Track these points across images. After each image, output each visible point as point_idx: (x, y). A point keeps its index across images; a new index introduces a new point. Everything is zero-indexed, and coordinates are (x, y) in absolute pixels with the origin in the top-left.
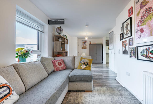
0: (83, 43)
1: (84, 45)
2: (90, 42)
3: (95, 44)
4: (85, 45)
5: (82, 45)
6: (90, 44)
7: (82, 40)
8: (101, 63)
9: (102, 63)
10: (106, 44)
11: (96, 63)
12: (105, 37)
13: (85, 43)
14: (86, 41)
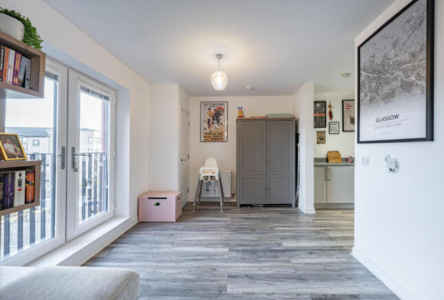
0: (208, 117)
1: (213, 123)
2: (240, 109)
3: (261, 119)
4: (216, 125)
5: (206, 126)
6: (241, 120)
7: (205, 104)
8: (288, 206)
9: (294, 205)
10: (315, 118)
11: (266, 206)
12: (311, 85)
13: (217, 116)
14: (223, 107)
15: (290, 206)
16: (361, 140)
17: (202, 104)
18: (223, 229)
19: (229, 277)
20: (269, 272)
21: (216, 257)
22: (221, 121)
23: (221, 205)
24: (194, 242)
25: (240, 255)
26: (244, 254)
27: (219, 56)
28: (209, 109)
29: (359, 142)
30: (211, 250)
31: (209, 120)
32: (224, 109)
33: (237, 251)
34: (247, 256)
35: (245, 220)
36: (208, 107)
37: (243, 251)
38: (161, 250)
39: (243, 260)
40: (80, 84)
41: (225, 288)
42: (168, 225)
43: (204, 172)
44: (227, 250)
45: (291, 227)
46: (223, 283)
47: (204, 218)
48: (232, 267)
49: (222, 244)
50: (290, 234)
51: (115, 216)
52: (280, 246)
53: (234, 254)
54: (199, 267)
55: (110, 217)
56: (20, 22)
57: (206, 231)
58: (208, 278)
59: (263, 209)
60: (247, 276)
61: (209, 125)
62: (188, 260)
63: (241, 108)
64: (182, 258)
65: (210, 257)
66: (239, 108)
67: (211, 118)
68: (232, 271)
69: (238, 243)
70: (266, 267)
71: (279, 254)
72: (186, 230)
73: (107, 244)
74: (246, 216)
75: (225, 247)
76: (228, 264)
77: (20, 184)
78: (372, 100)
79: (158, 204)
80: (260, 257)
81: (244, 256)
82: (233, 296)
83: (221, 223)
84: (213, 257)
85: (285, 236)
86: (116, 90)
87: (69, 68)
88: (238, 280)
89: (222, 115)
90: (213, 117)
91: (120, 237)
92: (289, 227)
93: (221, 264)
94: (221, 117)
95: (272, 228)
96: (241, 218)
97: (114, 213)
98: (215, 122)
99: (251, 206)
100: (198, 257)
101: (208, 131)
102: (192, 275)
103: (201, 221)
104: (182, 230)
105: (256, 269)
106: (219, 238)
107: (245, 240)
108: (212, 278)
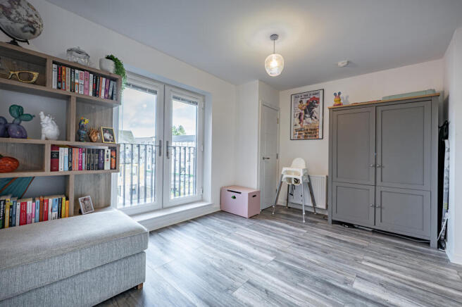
0: (299, 111)
1: (305, 117)
4: (309, 120)
6: (338, 108)
7: (296, 96)
8: (422, 242)
9: (434, 242)
11: (375, 231)
14: (316, 96)
15: (427, 243)
17: (293, 97)
18: (288, 239)
19: (248, 282)
21: (254, 261)
22: (315, 114)
23: (304, 214)
24: (247, 240)
25: (281, 269)
26: (285, 271)
27: (274, 37)
28: (301, 102)
30: (256, 252)
31: (300, 114)
32: (318, 99)
33: (281, 264)
34: (288, 274)
35: (327, 239)
36: (299, 99)
37: (288, 268)
38: (216, 236)
39: (279, 275)
40: (172, 94)
41: (234, 288)
42: (239, 218)
43: (287, 172)
44: (272, 258)
45: (394, 270)
46: (237, 284)
47: (279, 224)
48: (261, 276)
49: (272, 251)
50: (382, 278)
51: (202, 200)
52: (346, 284)
53: (276, 266)
54: (231, 261)
55: (198, 199)
56: (111, 61)
57: (268, 234)
58: (228, 272)
59: (370, 235)
60: (267, 291)
61: (301, 121)
62: (227, 252)
63: (339, 93)
64: (226, 248)
65: (248, 257)
66: (335, 94)
67: (303, 112)
68: (255, 279)
69: (291, 257)
70: (300, 295)
71: (334, 292)
72: (250, 228)
73: (188, 219)
74: (331, 234)
75: (271, 256)
76: (260, 272)
77: (108, 156)
79: (234, 198)
80: (302, 282)
81: (284, 273)
82: (235, 299)
83: (291, 233)
84: (251, 259)
85: (371, 277)
86: (204, 96)
87: (165, 84)
88: (253, 290)
89: (316, 106)
90: (305, 110)
91: (200, 217)
92: (390, 268)
93: (252, 268)
94: (315, 109)
95: (356, 260)
96: (322, 236)
97: (202, 197)
98: (307, 116)
99: (351, 226)
100: (238, 253)
101: (299, 127)
102: (220, 264)
103: (272, 224)
104: (248, 227)
105: (285, 291)
106: (274, 245)
107: (302, 258)
108: (233, 276)
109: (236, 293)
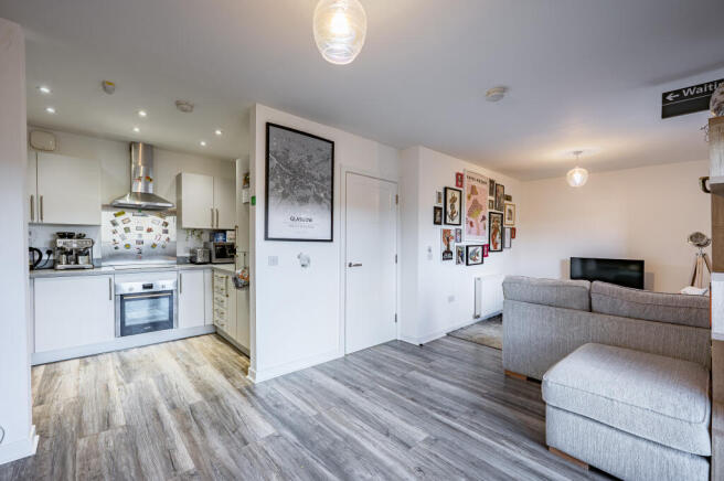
16: (270, 236)
19: (410, 447)
20: (359, 422)
29: (267, 238)
46: (424, 447)
48: (391, 456)
52: (279, 436)
60: (387, 435)
68: (399, 451)
78: (285, 195)
80: (336, 442)
108: (434, 460)
109: (425, 436)
